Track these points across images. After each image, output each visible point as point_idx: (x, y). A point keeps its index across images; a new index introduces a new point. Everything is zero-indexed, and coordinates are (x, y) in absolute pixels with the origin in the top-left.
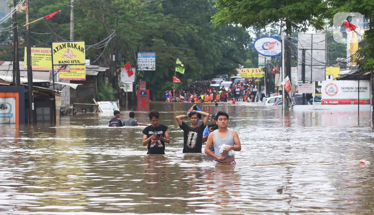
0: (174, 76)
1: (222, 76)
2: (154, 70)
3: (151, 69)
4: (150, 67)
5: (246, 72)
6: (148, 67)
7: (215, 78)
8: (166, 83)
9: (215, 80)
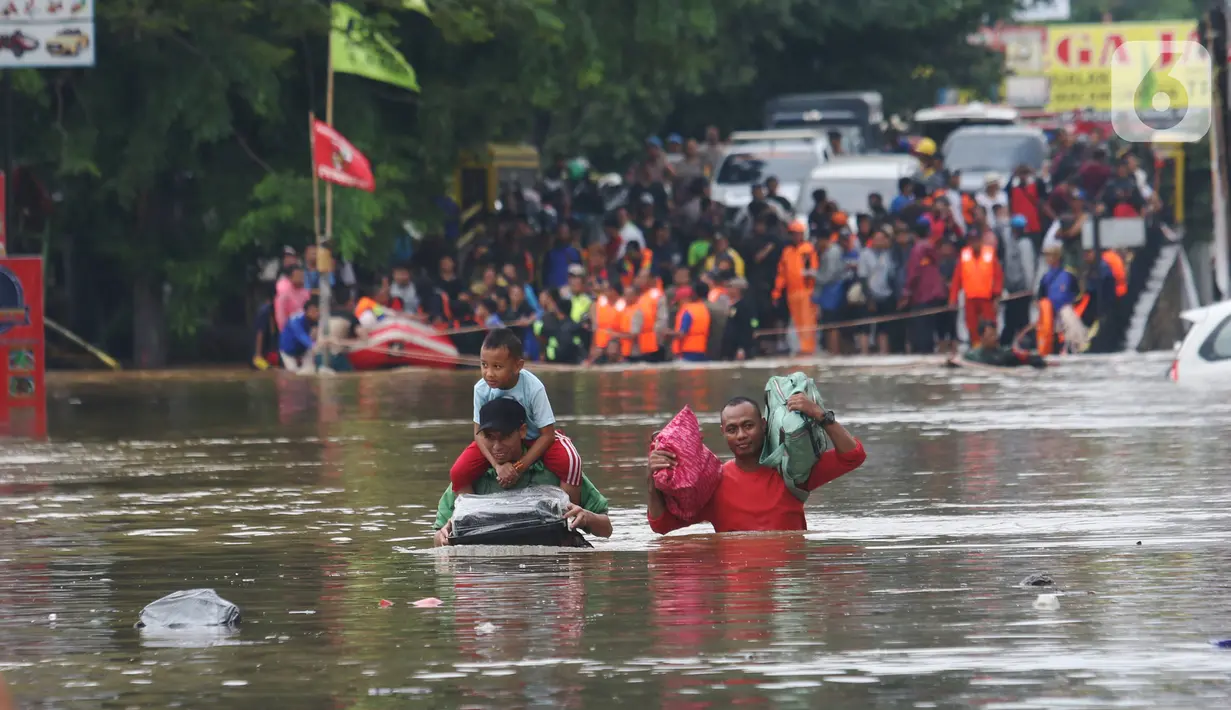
0: (321, 118)
1: (821, 108)
2: (87, 58)
3: (53, 49)
4: (43, 33)
5: (1096, 56)
6: (18, 34)
7: (759, 126)
8: (260, 190)
9: (758, 151)
